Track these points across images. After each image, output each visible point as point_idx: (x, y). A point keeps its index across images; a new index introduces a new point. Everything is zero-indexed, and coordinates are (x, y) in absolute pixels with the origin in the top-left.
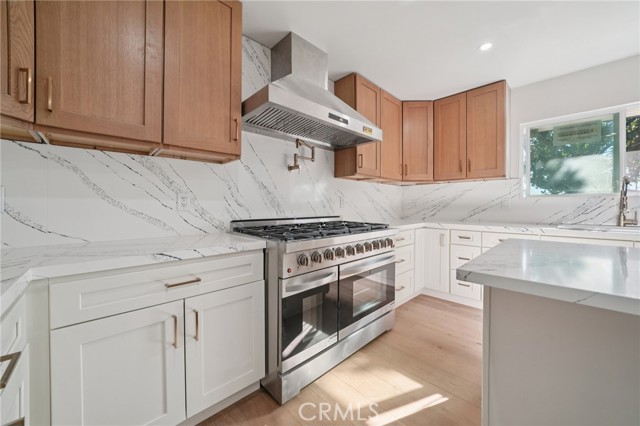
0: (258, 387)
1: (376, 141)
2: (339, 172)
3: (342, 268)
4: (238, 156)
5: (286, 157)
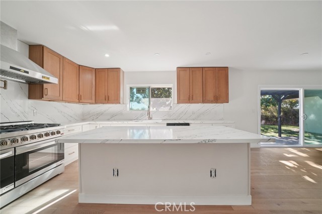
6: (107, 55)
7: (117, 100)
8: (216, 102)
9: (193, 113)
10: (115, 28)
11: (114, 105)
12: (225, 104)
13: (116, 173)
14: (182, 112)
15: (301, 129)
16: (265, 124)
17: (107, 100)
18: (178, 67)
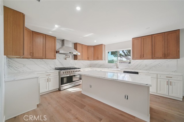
0: (58, 90)
2: (75, 59)
5: (64, 57)
6: (95, 41)
7: (102, 59)
14: (137, 65)
17: (98, 59)
18: (133, 38)
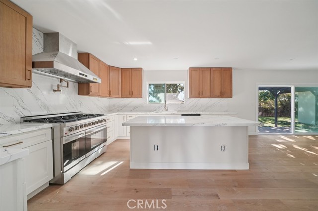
0: (48, 185)
1: (98, 83)
2: (80, 92)
3: (87, 131)
4: (30, 87)
5: (52, 86)
6: (135, 59)
7: (140, 95)
8: (222, 97)
9: (202, 106)
10: (149, 43)
11: (136, 99)
12: (229, 98)
13: (156, 148)
14: (193, 105)
15: (292, 120)
16: (262, 115)
17: (131, 95)
18: (190, 68)
